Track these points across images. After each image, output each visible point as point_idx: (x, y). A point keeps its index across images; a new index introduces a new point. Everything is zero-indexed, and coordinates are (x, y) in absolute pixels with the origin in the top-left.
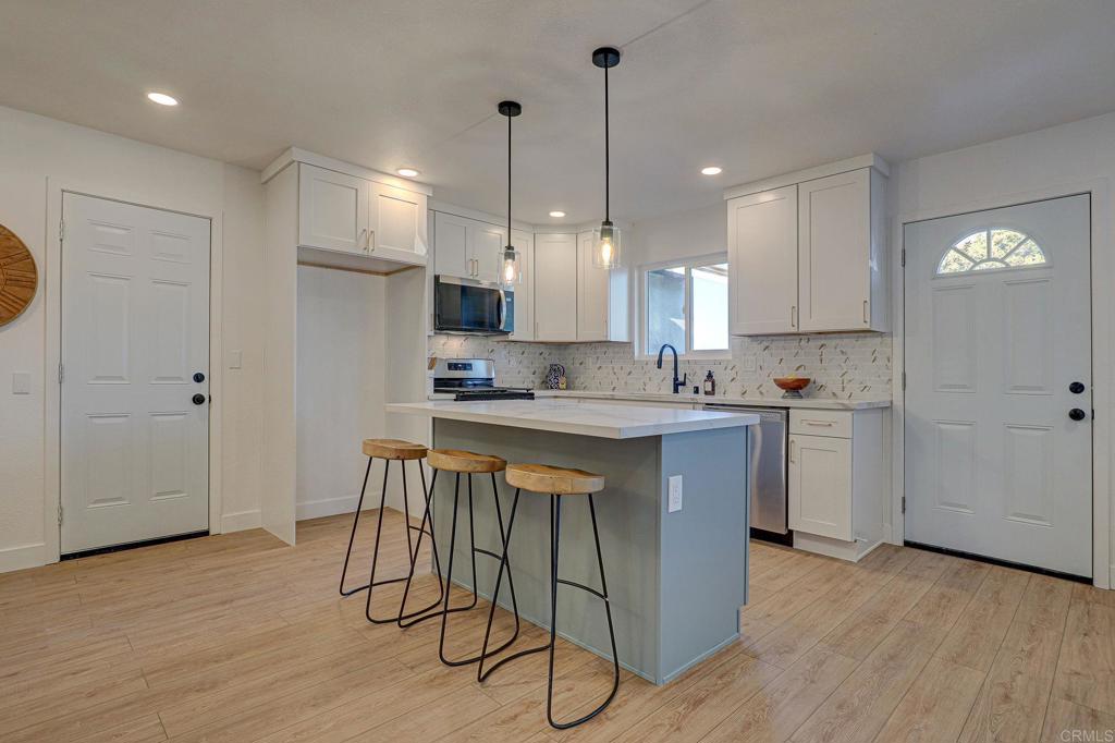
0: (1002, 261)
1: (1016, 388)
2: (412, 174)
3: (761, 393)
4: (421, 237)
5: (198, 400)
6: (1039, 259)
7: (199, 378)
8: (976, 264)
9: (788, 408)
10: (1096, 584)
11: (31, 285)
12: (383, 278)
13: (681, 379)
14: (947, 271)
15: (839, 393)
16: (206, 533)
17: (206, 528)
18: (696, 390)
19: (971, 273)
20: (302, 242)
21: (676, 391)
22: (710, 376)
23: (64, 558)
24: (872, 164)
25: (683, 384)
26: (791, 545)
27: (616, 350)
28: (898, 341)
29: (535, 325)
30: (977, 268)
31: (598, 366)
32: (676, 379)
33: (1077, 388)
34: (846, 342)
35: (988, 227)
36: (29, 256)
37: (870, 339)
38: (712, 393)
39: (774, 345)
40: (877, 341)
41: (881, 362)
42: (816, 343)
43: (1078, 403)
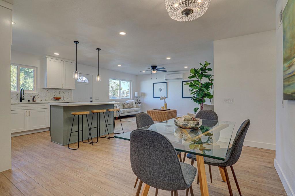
3: (46, 101)
13: (23, 98)
15: (63, 100)
18: (29, 101)
21: (21, 101)
22: (34, 97)
24: (75, 62)
28: (72, 91)
30: (81, 82)
32: (21, 98)
33: (91, 98)
37: (68, 91)
38: (35, 101)
39: (49, 90)
40: (69, 91)
41: (70, 94)
42: (58, 91)
43: (91, 100)
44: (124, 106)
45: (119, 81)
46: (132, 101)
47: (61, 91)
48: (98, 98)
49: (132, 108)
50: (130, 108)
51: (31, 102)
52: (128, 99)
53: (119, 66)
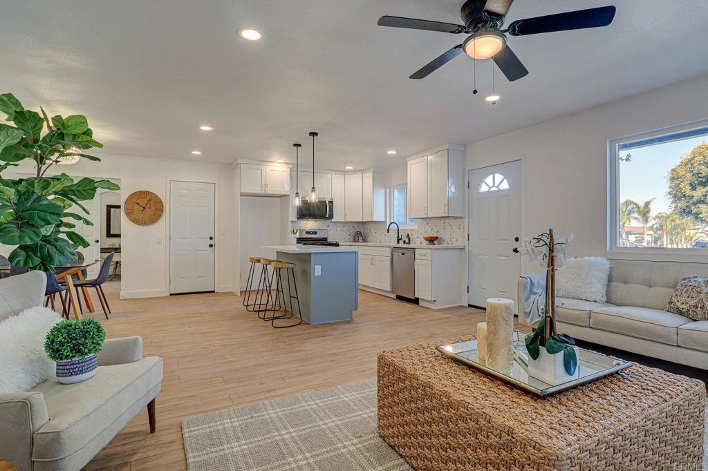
0: (497, 187)
1: (501, 240)
2: (282, 161)
4: (288, 184)
5: (211, 246)
6: (505, 185)
7: (211, 238)
8: (490, 188)
9: (414, 249)
11: (162, 210)
12: (279, 199)
14: (482, 191)
15: (449, 242)
16: (213, 292)
17: (213, 290)
19: (489, 192)
20: (242, 191)
21: (398, 242)
22: (408, 236)
23: (171, 295)
24: (448, 147)
25: (401, 239)
26: (418, 303)
27: (381, 224)
29: (345, 214)
31: (375, 232)
32: (398, 237)
33: (517, 239)
34: (451, 221)
35: (493, 173)
36: (161, 202)
37: (458, 220)
40: (460, 220)
41: (462, 229)
42: (442, 221)
47: (447, 221)
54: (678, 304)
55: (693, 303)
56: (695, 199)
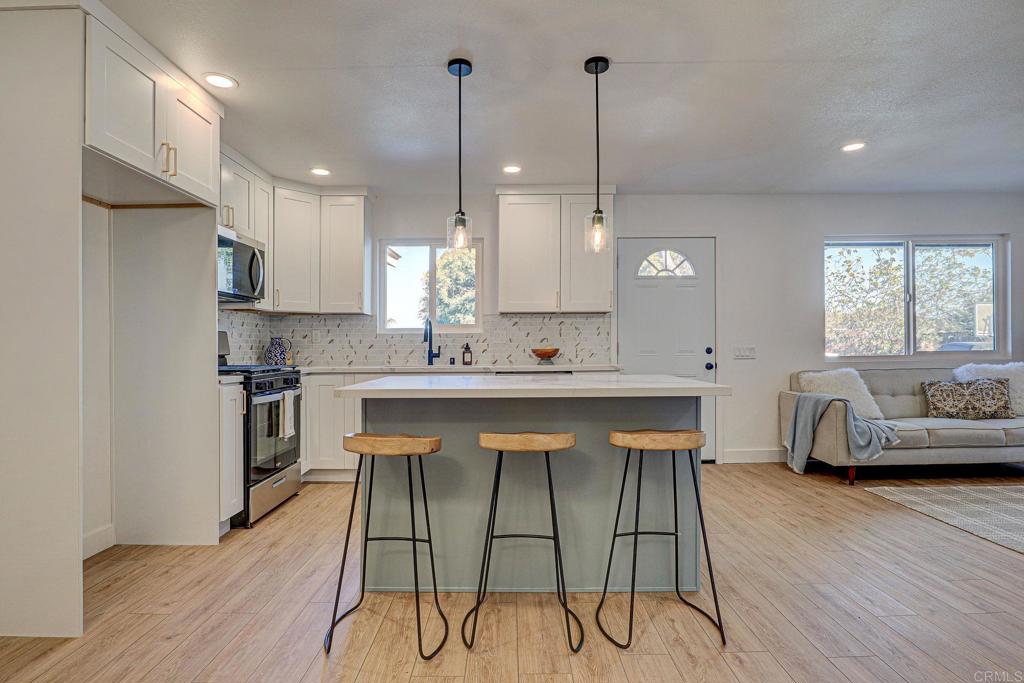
0: (672, 271)
1: (682, 352)
3: (511, 362)
6: (691, 272)
8: (659, 271)
10: (717, 462)
13: (435, 351)
14: (643, 274)
15: (573, 359)
18: (452, 362)
19: (655, 278)
21: (430, 362)
22: (468, 348)
24: (613, 191)
25: (438, 356)
27: (354, 322)
28: (614, 320)
29: (274, 292)
30: (660, 274)
31: (329, 339)
32: (430, 351)
33: (709, 351)
34: (580, 320)
35: (665, 249)
37: (594, 320)
38: (470, 363)
39: (522, 321)
40: (601, 320)
41: (603, 335)
42: (556, 321)
43: (710, 359)
44: (927, 402)
45: (900, 252)
46: (1000, 367)
47: (568, 321)
48: (753, 349)
49: (994, 416)
50: (977, 418)
51: (459, 366)
52: (980, 356)
53: (849, 148)
54: (947, 408)
55: (962, 405)
56: (452, 307)
